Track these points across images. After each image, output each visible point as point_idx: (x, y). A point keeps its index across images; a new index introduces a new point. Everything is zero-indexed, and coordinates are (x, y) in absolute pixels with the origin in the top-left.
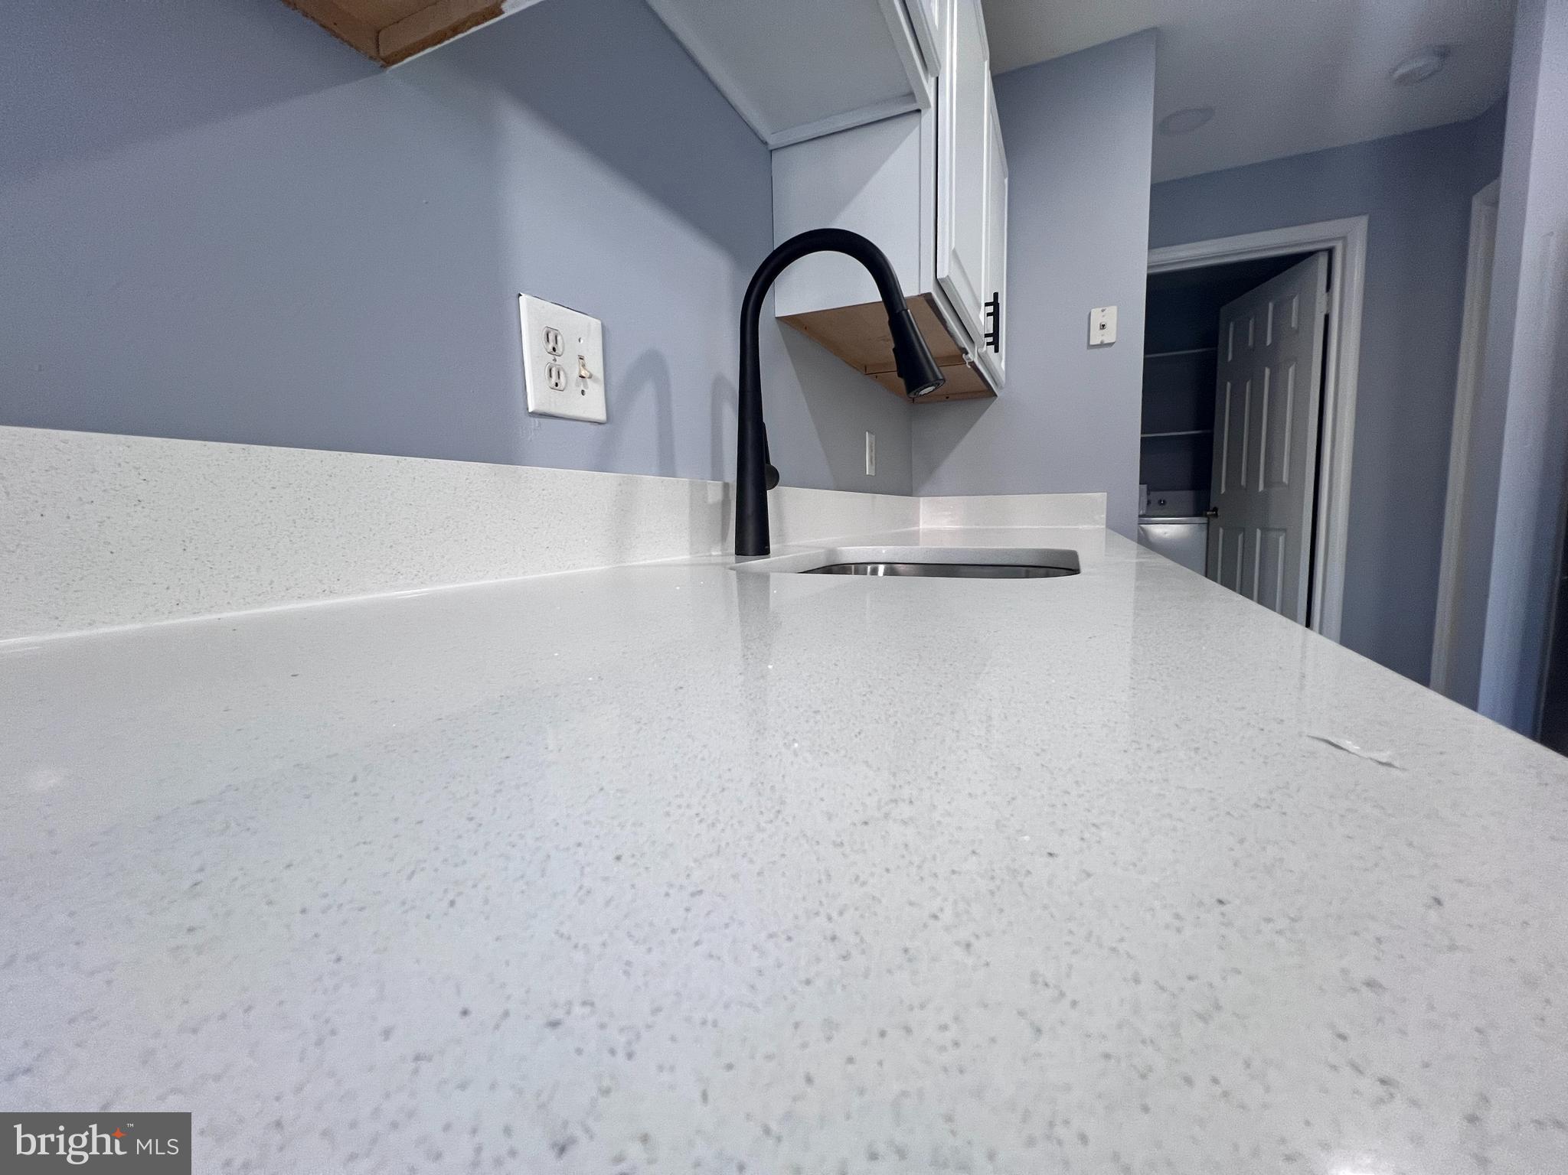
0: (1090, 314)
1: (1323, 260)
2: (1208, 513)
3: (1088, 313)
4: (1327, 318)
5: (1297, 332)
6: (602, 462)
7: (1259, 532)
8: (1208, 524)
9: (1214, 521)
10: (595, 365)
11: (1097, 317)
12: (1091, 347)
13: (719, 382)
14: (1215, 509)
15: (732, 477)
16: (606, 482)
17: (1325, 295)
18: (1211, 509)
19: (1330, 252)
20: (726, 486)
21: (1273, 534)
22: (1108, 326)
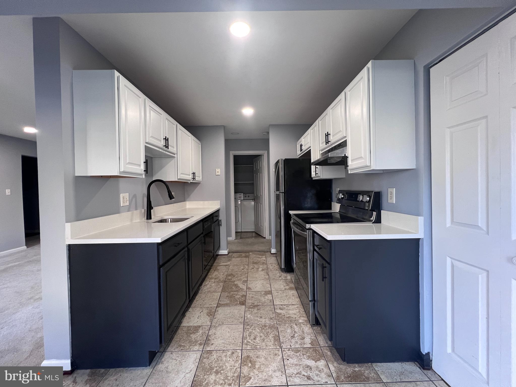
3: (215, 170)
4: (264, 166)
5: (261, 168)
6: (129, 211)
7: (259, 204)
9: (255, 201)
10: (128, 199)
11: (217, 170)
12: (216, 175)
13: (144, 194)
14: (254, 199)
15: (146, 209)
16: (130, 213)
17: (264, 162)
19: (264, 155)
20: (145, 210)
21: (261, 205)
22: (219, 172)
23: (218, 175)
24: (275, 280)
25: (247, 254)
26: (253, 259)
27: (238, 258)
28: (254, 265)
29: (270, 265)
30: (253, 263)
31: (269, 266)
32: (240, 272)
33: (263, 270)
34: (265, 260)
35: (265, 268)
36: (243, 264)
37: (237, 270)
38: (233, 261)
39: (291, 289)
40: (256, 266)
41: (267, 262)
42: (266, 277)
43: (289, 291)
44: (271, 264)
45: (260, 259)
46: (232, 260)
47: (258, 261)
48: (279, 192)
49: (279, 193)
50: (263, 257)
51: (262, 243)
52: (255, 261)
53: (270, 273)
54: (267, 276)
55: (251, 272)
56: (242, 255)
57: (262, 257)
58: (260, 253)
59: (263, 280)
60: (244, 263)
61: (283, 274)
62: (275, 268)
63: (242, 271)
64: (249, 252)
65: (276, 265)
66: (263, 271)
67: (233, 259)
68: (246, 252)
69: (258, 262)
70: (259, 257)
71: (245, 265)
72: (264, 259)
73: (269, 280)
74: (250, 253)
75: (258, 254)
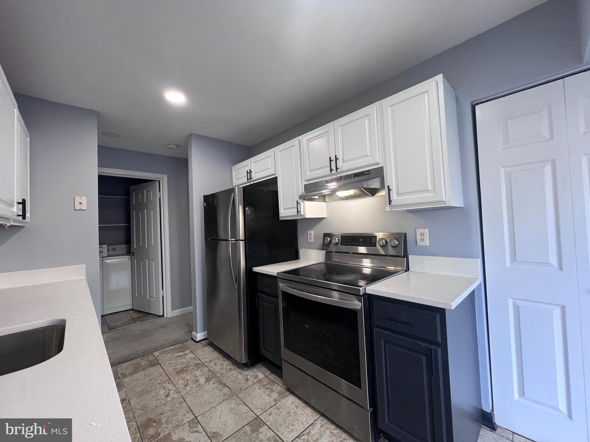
0: (74, 198)
1: (157, 183)
2: (131, 255)
3: (73, 198)
4: (160, 199)
5: (153, 201)
7: (147, 261)
8: (131, 258)
9: (132, 257)
11: (78, 199)
12: (75, 210)
14: (133, 253)
17: (159, 192)
18: (132, 253)
19: (159, 181)
21: (151, 262)
22: (83, 203)
23: (81, 210)
24: (246, 391)
25: (151, 358)
26: (170, 364)
27: (135, 373)
28: (182, 375)
29: (212, 364)
30: (177, 373)
31: (211, 367)
32: (165, 404)
33: (208, 380)
34: (194, 358)
35: (209, 375)
36: (158, 382)
37: (154, 402)
38: (128, 384)
39: (281, 396)
40: (188, 377)
41: (203, 361)
42: (224, 392)
43: (284, 400)
44: (211, 361)
45: (183, 358)
46: (125, 384)
47: (183, 364)
48: (234, 240)
49: (234, 242)
50: (186, 352)
51: (164, 326)
52: (179, 367)
53: (225, 381)
54: (226, 390)
55: (187, 393)
56: (138, 364)
57: (186, 355)
58: (175, 348)
59: (224, 401)
60: (157, 379)
61: (246, 373)
62: (225, 366)
63: (169, 399)
64: (152, 354)
65: (222, 359)
66: (212, 382)
67: (126, 380)
68: (145, 354)
69: (186, 367)
70: (180, 356)
71: (165, 382)
72: (191, 355)
73: (235, 397)
74: (156, 354)
75: (174, 351)
